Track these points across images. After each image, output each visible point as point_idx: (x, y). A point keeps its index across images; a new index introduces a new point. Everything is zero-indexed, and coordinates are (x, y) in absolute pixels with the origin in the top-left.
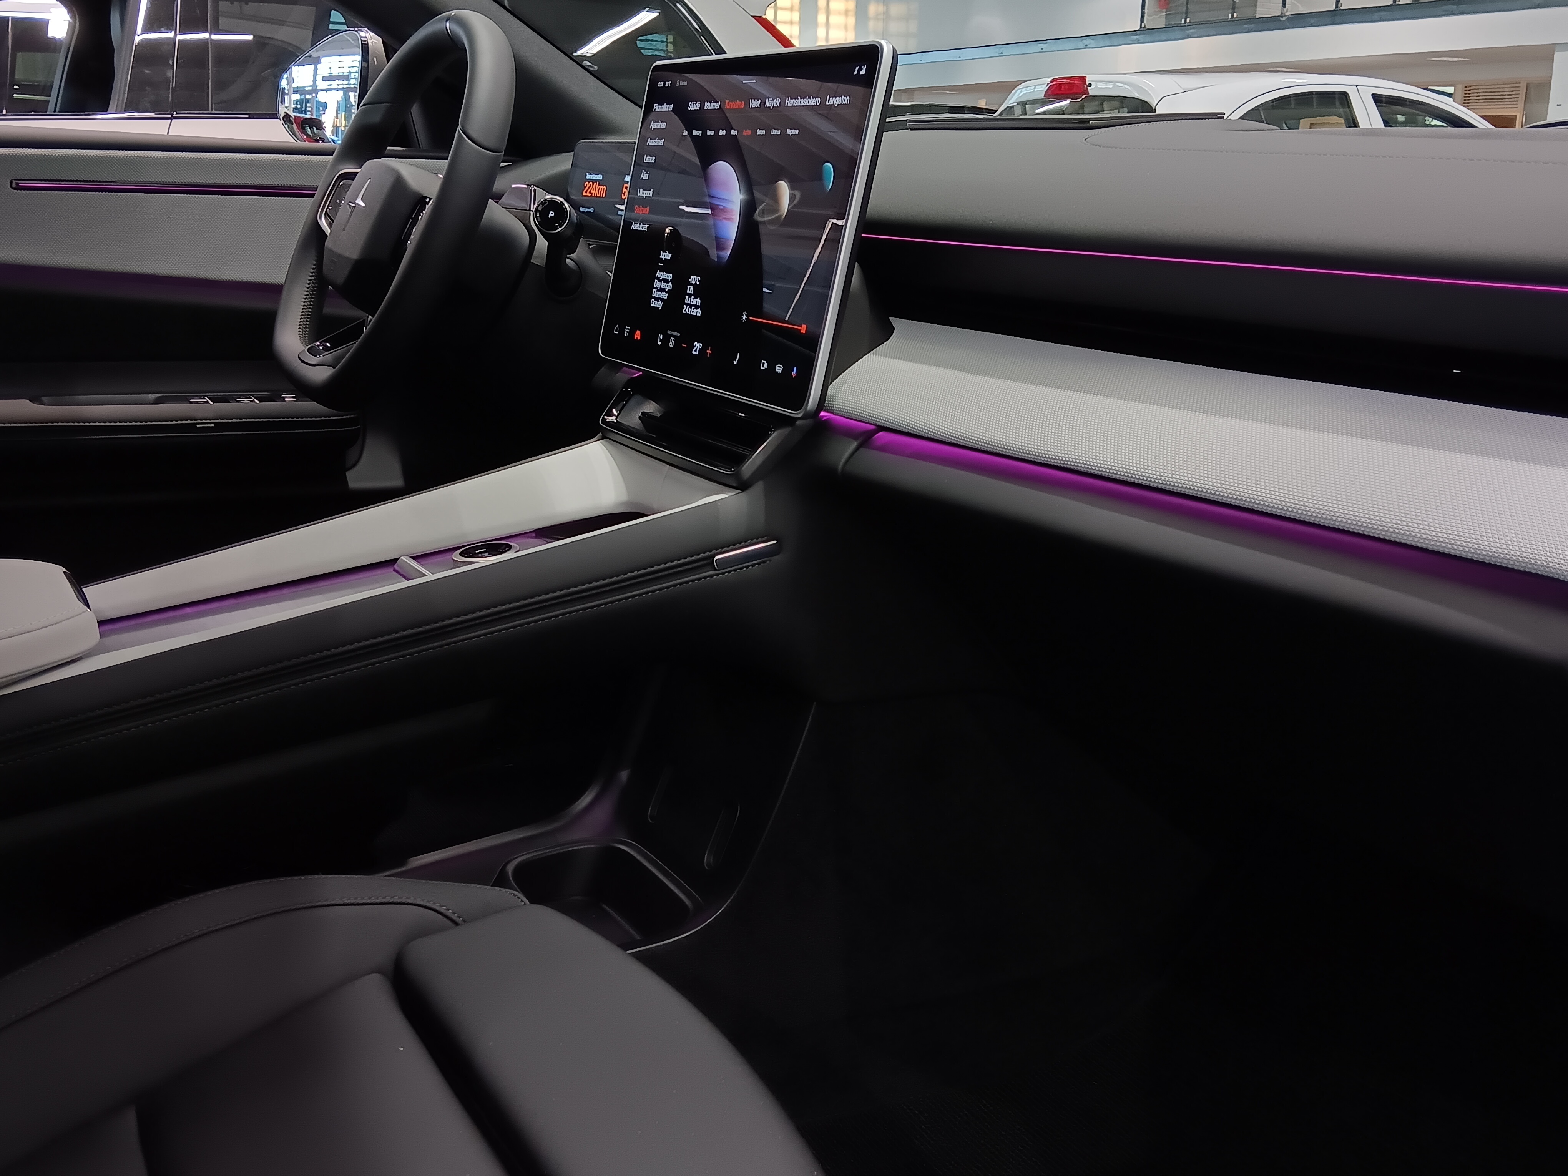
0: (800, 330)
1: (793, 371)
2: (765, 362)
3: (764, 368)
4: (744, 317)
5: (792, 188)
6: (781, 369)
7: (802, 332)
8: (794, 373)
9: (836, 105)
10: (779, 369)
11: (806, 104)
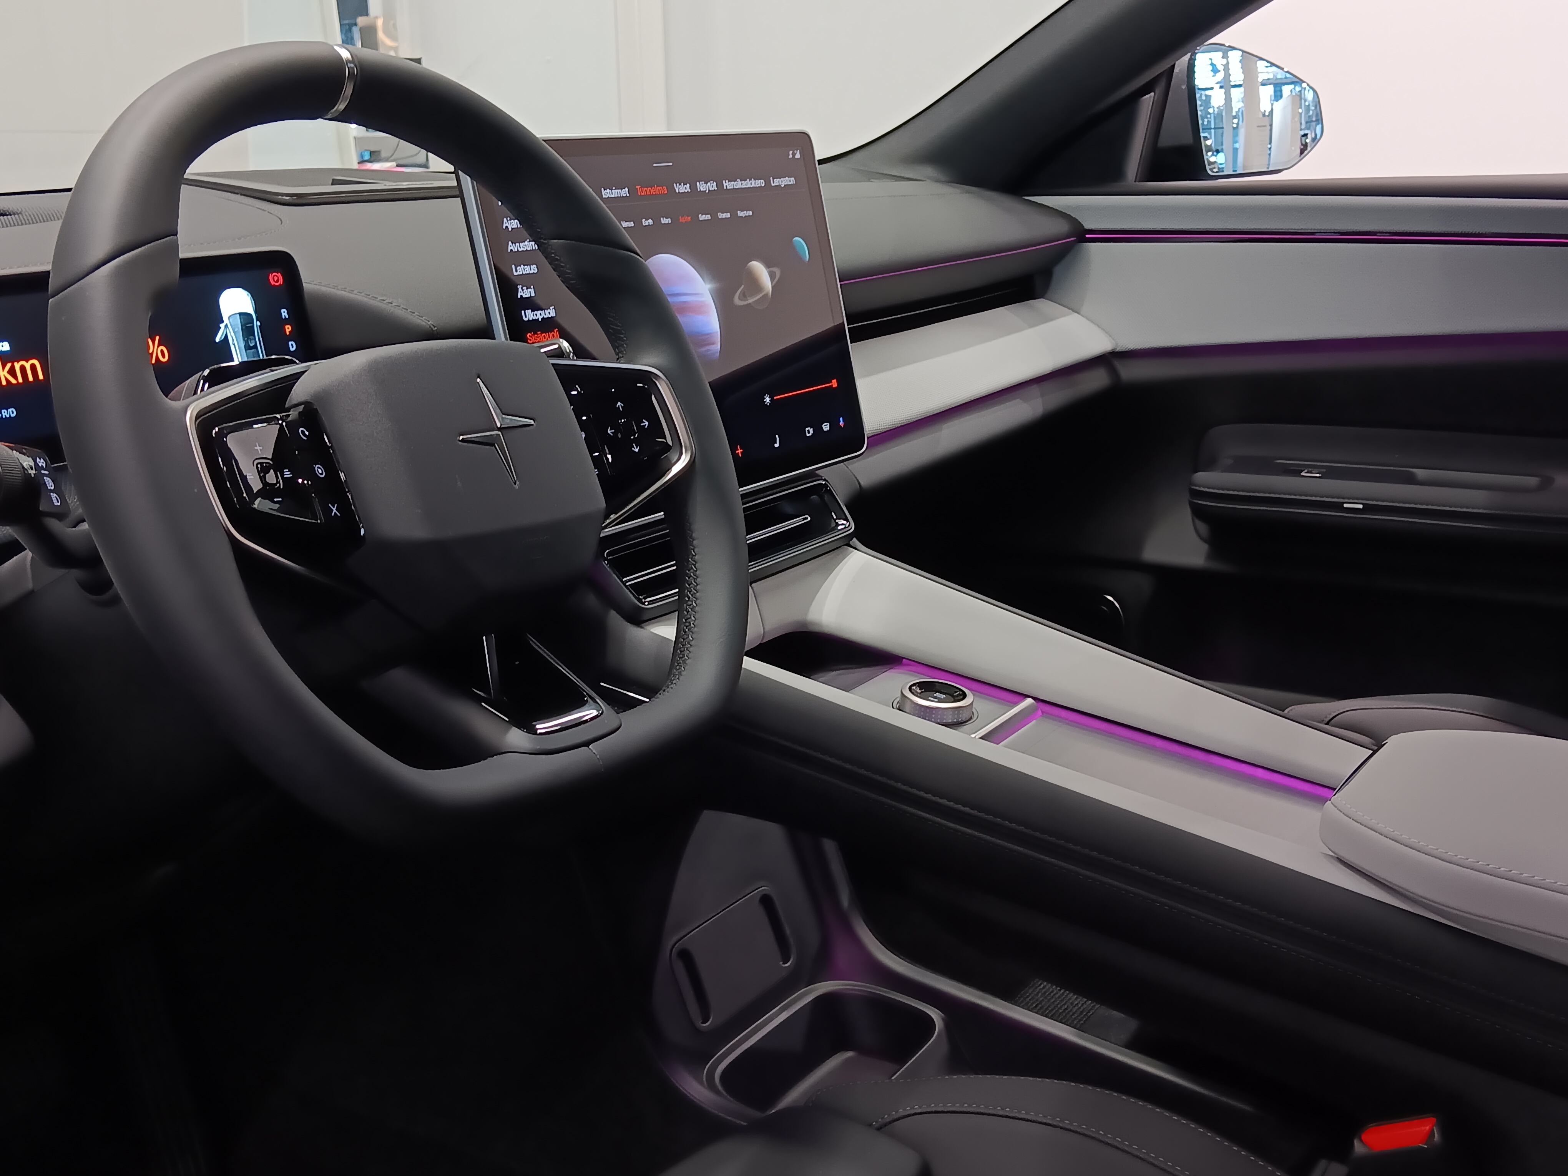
0: (832, 385)
1: (840, 422)
2: (809, 428)
3: (810, 435)
4: (767, 400)
5: (768, 265)
6: (828, 426)
7: (834, 386)
8: (842, 423)
9: (783, 186)
10: (826, 427)
11: (749, 186)
